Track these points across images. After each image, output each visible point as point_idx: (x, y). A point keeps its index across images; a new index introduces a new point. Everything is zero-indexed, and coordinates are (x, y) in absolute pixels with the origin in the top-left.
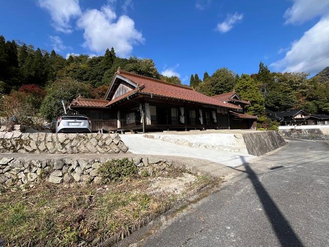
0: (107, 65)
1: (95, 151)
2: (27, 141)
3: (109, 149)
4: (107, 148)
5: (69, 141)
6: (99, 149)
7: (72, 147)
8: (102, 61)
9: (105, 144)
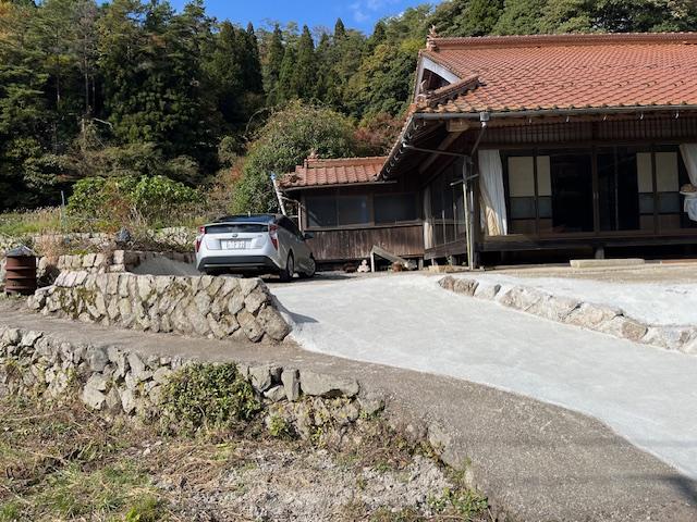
0: (482, 18)
1: (206, 329)
2: (91, 292)
3: (235, 325)
4: (229, 325)
5: (155, 296)
6: (214, 325)
7: (160, 315)
8: (464, 11)
9: (225, 312)
